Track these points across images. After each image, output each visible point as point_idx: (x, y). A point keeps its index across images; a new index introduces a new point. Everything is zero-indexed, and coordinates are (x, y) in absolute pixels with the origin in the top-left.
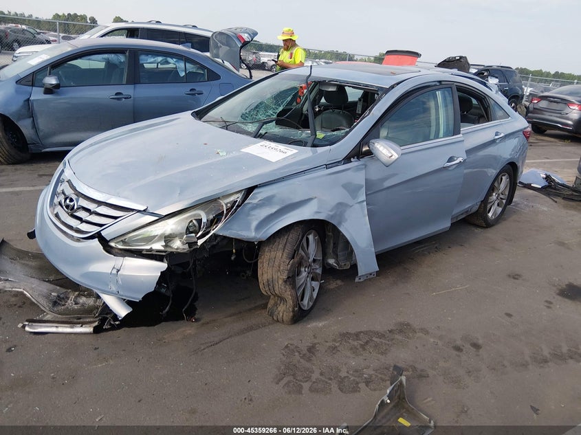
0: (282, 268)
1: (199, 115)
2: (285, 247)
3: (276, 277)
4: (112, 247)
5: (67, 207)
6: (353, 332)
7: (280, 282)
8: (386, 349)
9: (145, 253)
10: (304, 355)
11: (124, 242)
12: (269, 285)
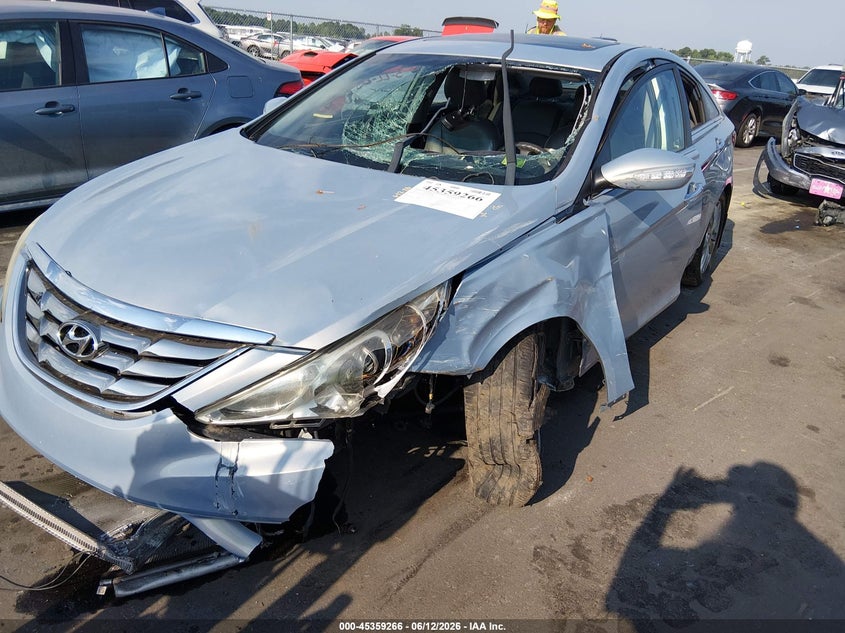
0: (519, 416)
1: (253, 134)
2: (515, 376)
3: (508, 434)
4: (203, 425)
5: (73, 347)
6: (623, 503)
7: (517, 441)
8: (691, 526)
9: (276, 427)
10: (573, 564)
11: (227, 412)
12: (493, 448)
